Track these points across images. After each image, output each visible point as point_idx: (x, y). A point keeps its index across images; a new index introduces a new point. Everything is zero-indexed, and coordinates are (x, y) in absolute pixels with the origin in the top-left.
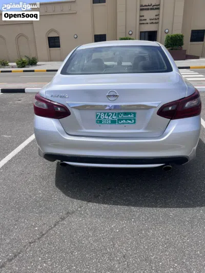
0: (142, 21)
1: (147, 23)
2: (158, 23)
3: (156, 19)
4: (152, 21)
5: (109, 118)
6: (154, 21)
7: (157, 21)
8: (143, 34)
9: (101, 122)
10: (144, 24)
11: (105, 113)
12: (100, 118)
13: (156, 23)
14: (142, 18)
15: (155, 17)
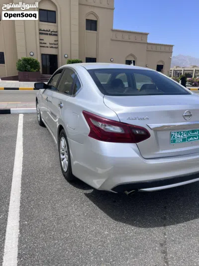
0: (42, 45)
1: (48, 47)
2: (57, 48)
3: (55, 44)
4: (51, 46)
5: (181, 136)
6: (54, 46)
7: (56, 46)
8: (44, 57)
9: (174, 141)
10: (44, 47)
11: (178, 133)
12: (174, 137)
13: (55, 48)
14: (42, 42)
15: (54, 42)
